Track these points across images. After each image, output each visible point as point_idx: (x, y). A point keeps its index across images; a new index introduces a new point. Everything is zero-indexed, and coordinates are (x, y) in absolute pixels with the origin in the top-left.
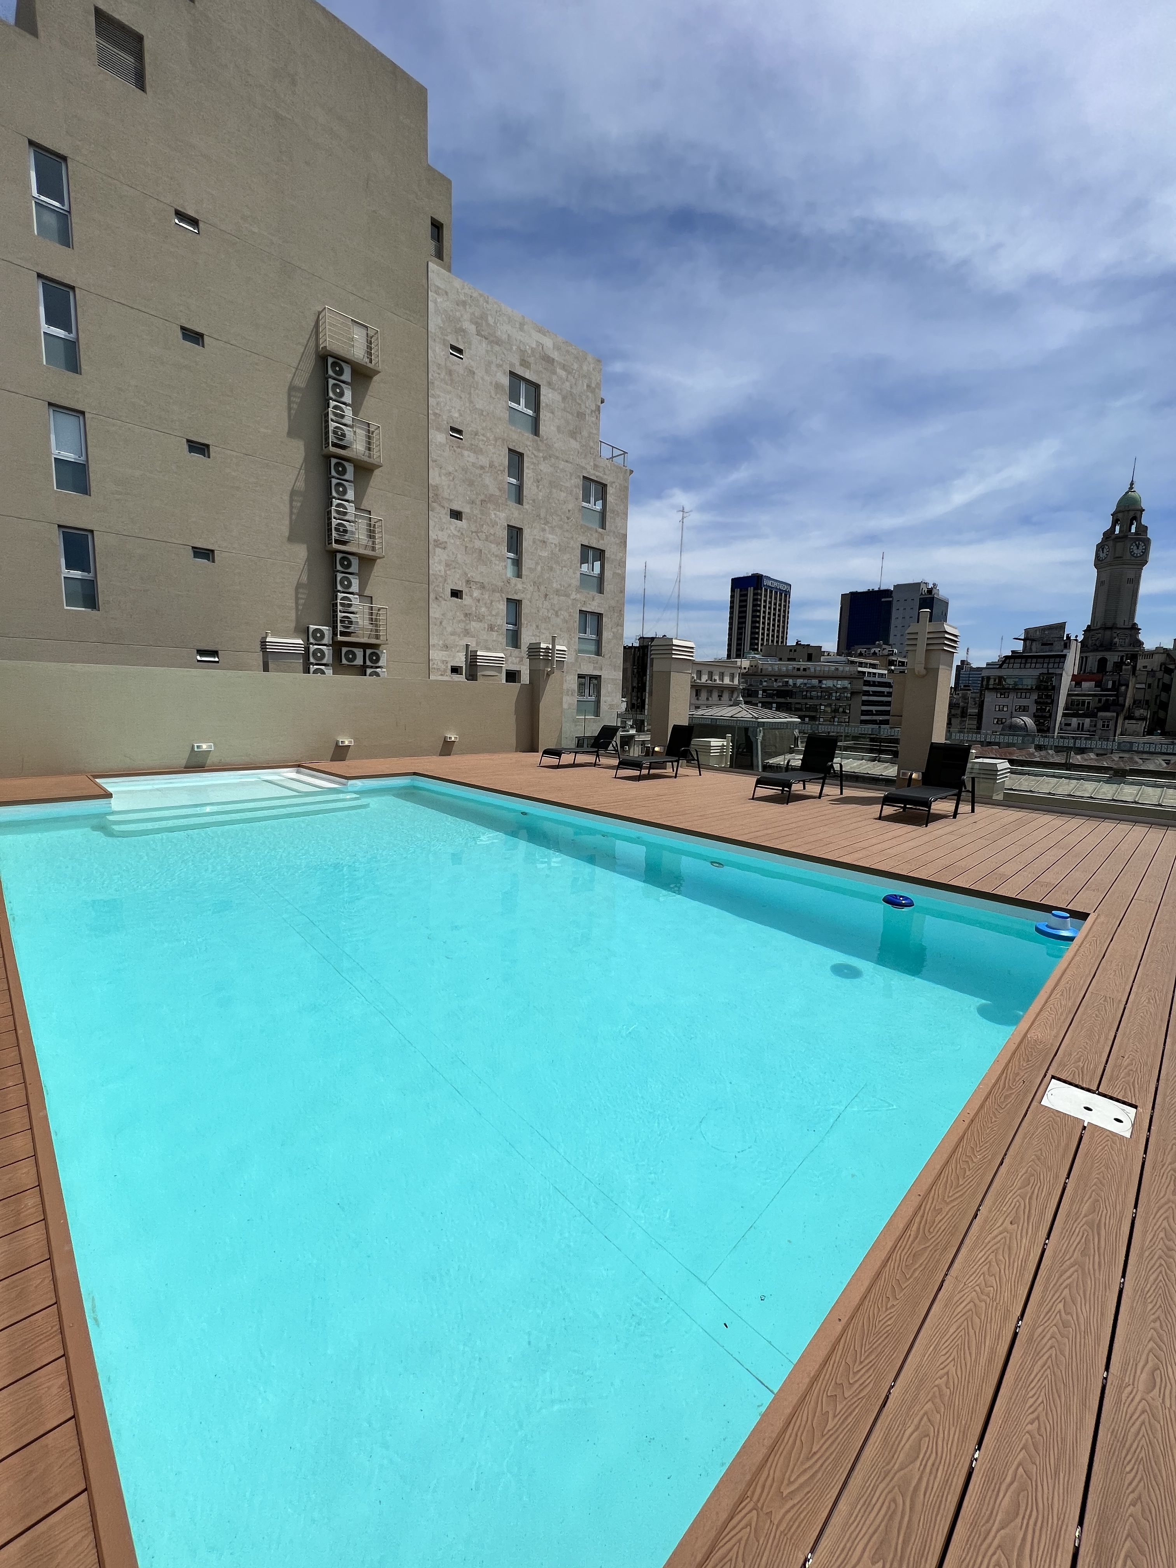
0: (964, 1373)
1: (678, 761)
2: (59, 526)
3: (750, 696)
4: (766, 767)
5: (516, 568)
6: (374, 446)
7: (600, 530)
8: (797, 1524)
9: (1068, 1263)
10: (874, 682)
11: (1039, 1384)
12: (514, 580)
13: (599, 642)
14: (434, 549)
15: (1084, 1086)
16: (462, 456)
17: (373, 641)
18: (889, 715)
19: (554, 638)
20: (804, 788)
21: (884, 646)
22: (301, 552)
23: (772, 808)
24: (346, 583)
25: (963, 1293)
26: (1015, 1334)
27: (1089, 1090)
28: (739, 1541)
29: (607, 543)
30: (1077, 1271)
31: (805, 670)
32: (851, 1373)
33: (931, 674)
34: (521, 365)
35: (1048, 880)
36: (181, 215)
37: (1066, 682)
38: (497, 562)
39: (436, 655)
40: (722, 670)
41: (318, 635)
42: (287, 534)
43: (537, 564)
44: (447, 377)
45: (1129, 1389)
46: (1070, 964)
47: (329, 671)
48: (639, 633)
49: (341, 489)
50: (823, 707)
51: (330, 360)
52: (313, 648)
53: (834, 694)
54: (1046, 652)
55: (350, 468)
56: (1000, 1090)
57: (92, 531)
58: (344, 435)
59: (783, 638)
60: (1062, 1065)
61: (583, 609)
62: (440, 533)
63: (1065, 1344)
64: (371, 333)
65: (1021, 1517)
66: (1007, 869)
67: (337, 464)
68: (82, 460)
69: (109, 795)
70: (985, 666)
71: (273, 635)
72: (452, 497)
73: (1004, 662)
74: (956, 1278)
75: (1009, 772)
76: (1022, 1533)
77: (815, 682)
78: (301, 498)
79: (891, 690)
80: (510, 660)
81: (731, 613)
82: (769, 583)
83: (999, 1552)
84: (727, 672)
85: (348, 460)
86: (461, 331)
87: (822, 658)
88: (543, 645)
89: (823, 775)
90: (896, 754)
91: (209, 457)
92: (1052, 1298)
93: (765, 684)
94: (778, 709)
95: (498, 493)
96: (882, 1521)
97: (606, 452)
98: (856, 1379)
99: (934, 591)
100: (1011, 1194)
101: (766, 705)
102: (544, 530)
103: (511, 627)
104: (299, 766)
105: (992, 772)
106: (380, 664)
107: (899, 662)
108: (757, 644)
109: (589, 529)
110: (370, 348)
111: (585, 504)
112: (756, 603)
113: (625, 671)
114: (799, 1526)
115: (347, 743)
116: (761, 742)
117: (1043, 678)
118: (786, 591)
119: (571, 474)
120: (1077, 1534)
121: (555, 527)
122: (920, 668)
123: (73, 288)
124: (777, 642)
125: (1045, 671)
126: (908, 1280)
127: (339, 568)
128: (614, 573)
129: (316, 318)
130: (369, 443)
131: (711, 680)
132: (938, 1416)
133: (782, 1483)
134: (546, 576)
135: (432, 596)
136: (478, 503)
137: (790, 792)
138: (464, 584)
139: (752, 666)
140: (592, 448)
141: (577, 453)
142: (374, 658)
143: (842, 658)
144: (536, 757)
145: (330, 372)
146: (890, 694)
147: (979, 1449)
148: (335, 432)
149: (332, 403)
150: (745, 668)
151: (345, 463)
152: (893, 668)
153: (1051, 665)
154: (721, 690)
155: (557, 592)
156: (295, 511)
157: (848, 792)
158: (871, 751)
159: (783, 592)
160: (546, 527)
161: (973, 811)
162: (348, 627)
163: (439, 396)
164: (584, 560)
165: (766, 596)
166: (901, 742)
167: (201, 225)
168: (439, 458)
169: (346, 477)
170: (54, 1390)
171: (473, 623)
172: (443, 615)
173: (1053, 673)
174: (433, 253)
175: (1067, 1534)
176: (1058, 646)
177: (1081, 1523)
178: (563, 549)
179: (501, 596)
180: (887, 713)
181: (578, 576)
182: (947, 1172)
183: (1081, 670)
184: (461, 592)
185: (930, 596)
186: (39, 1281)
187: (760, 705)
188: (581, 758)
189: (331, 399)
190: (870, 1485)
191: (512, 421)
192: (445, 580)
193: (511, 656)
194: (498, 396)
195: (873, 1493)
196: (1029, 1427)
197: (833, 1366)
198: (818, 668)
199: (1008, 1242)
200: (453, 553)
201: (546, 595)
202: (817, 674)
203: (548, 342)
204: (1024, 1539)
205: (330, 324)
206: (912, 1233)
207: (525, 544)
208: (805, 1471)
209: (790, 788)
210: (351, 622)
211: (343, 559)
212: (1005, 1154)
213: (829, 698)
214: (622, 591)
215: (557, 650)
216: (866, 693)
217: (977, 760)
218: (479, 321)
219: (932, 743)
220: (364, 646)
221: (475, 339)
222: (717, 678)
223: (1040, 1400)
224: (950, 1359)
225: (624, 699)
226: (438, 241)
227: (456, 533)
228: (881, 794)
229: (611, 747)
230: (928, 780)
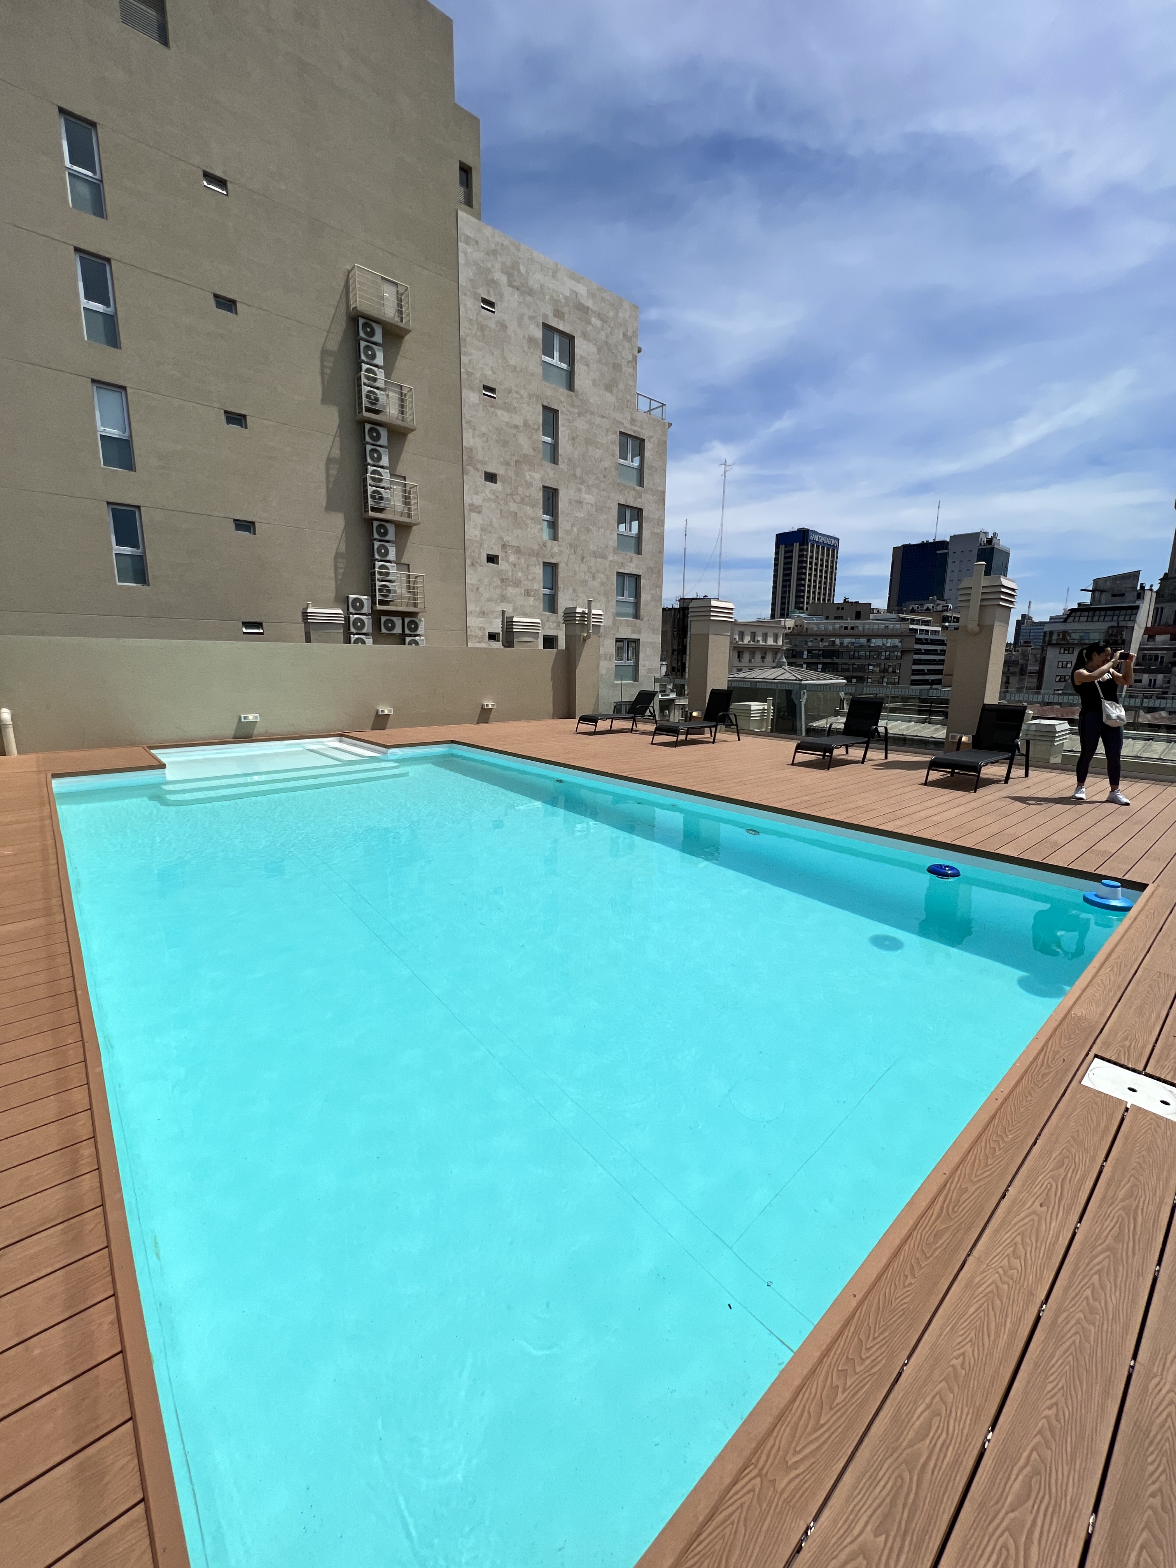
0: (981, 1356)
1: (716, 727)
2: (108, 503)
3: (794, 657)
4: (810, 731)
5: (552, 530)
6: (407, 410)
7: (638, 488)
8: (800, 1492)
9: (1099, 1248)
10: (926, 639)
11: (1060, 1370)
12: (550, 543)
13: (637, 605)
14: (470, 514)
15: (1130, 1066)
16: (496, 415)
17: (411, 609)
18: (941, 674)
19: (590, 602)
20: (847, 753)
21: (938, 602)
22: (338, 521)
23: (813, 774)
24: (383, 551)
25: (984, 1275)
26: (1038, 1318)
27: (1134, 1071)
28: (742, 1505)
29: (645, 502)
30: (1108, 1257)
31: (852, 628)
32: (864, 1348)
33: (985, 632)
34: (555, 316)
35: (1104, 849)
36: (209, 177)
37: (1138, 636)
38: (533, 525)
39: (473, 622)
40: (765, 630)
41: (358, 604)
42: (324, 504)
43: (573, 525)
44: (479, 333)
45: (1157, 1379)
46: (1122, 938)
47: (369, 641)
48: (680, 595)
49: (376, 455)
50: (871, 667)
51: (361, 321)
52: (353, 617)
53: (883, 654)
54: (1116, 603)
55: (384, 433)
56: (1037, 1069)
57: (138, 507)
58: (377, 399)
59: (830, 595)
60: (1107, 1045)
61: (621, 571)
62: (475, 497)
63: (1090, 1331)
64: (401, 290)
65: (1031, 1502)
66: (1060, 838)
67: (371, 430)
68: (125, 436)
69: (163, 766)
70: (1048, 620)
71: (314, 606)
72: (487, 459)
73: (1069, 616)
74: (979, 1258)
75: (1069, 734)
76: (1032, 1516)
77: (863, 641)
78: (337, 466)
79: (944, 648)
80: (547, 626)
81: (776, 571)
82: (816, 538)
83: (1007, 1533)
84: (771, 633)
85: (381, 424)
86: (493, 283)
87: (871, 616)
88: (579, 610)
89: (866, 739)
90: (946, 714)
91: (246, 428)
92: (1080, 1283)
93: (810, 644)
94: (823, 670)
95: (532, 453)
96: (888, 1495)
97: (644, 405)
98: (868, 1355)
99: (994, 541)
100: (1043, 1176)
101: (811, 666)
102: (579, 490)
103: (547, 591)
104: (341, 735)
105: (1050, 733)
106: (418, 632)
107: (955, 618)
108: (803, 603)
109: (626, 487)
110: (400, 306)
111: (622, 461)
112: (801, 559)
113: (664, 634)
114: (801, 1497)
115: (386, 712)
116: (805, 705)
117: (1113, 631)
118: (833, 546)
119: (607, 430)
120: (1091, 1521)
121: (592, 486)
122: (973, 625)
123: (108, 260)
124: (824, 600)
125: (1114, 624)
126: (928, 1258)
127: (376, 536)
128: (652, 533)
129: (345, 278)
130: (402, 406)
131: (754, 642)
132: (952, 1395)
133: (788, 1452)
134: (583, 538)
135: (468, 561)
136: (513, 464)
137: (831, 757)
138: (500, 548)
139: (797, 626)
140: (628, 401)
141: (612, 407)
142: (413, 626)
143: (893, 616)
144: (572, 724)
145: (362, 334)
146: (943, 652)
147: (993, 1430)
148: (368, 397)
149: (365, 366)
150: (789, 628)
151: (379, 428)
152: (947, 624)
153: (1122, 618)
154: (764, 651)
155: (595, 554)
156: (332, 479)
157: (893, 757)
158: (920, 712)
159: (831, 547)
160: (582, 487)
161: (1027, 775)
162: (386, 596)
163: (471, 354)
164: (621, 520)
165: (812, 552)
166: (951, 702)
167: (229, 186)
168: (472, 419)
169: (380, 443)
170: (105, 1327)
171: (510, 589)
172: (479, 581)
173: (1123, 626)
174: (462, 199)
175: (1080, 1524)
176: (1130, 597)
177: (1096, 1510)
178: (600, 509)
179: (538, 561)
180: (940, 672)
181: (616, 537)
182: (976, 1151)
183: (1155, 622)
184: (497, 557)
185: (990, 546)
186: (93, 1226)
187: (805, 666)
188: (618, 724)
189: (363, 362)
190: (877, 1459)
191: (546, 376)
192: (481, 545)
193: (548, 621)
194: (532, 350)
195: (879, 1468)
196: (1047, 1412)
197: (845, 1341)
198: (867, 627)
199: (1036, 1225)
200: (488, 517)
201: (583, 558)
202: (866, 632)
203: (582, 290)
204: (1034, 1522)
205: (360, 283)
206: (935, 1213)
207: (561, 505)
208: (811, 1442)
209: (831, 753)
210: (389, 591)
211: (380, 526)
212: (1039, 1135)
213: (878, 658)
214: (661, 551)
215: (593, 614)
216: (918, 652)
217: (1032, 721)
218: (510, 271)
219: (984, 704)
220: (403, 615)
221: (507, 291)
222: (760, 638)
223: (1060, 1385)
224: (968, 1340)
225: (664, 663)
226: (467, 187)
227: (491, 496)
228: (927, 758)
229: (648, 713)
230: (978, 743)
